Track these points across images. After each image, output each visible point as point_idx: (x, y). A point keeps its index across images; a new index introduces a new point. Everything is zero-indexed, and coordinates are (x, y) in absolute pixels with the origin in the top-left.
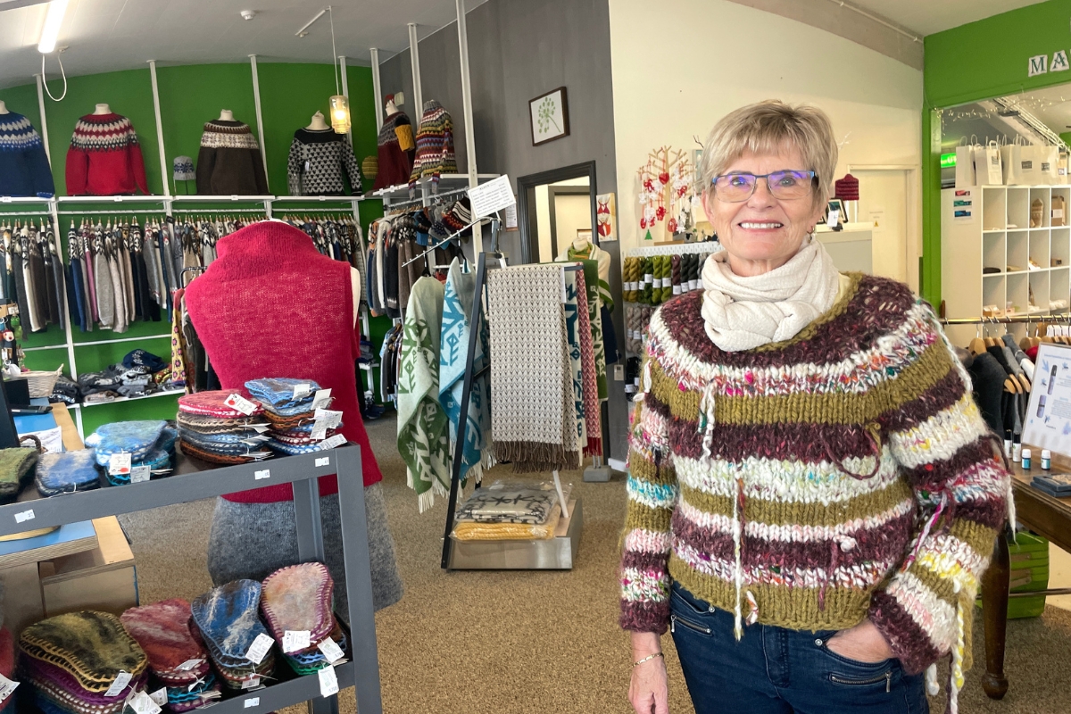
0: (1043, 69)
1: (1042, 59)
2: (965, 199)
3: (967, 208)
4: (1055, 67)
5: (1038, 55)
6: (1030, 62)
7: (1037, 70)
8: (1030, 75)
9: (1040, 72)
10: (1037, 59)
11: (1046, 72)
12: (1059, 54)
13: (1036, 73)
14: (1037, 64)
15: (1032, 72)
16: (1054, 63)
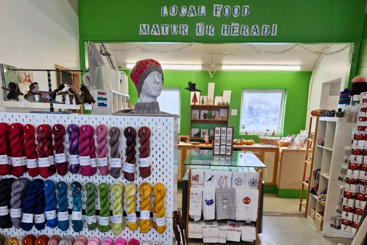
0: (147, 32)
1: (146, 26)
2: (103, 96)
3: (105, 102)
4: (153, 32)
5: (145, 24)
6: (141, 27)
7: (144, 32)
8: (140, 34)
9: (145, 33)
10: (144, 26)
11: (148, 34)
12: (155, 26)
13: (143, 33)
14: (144, 28)
15: (141, 33)
16: (152, 30)
